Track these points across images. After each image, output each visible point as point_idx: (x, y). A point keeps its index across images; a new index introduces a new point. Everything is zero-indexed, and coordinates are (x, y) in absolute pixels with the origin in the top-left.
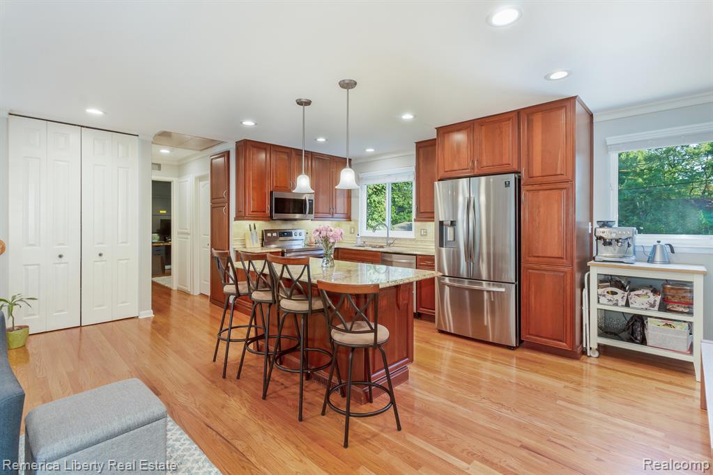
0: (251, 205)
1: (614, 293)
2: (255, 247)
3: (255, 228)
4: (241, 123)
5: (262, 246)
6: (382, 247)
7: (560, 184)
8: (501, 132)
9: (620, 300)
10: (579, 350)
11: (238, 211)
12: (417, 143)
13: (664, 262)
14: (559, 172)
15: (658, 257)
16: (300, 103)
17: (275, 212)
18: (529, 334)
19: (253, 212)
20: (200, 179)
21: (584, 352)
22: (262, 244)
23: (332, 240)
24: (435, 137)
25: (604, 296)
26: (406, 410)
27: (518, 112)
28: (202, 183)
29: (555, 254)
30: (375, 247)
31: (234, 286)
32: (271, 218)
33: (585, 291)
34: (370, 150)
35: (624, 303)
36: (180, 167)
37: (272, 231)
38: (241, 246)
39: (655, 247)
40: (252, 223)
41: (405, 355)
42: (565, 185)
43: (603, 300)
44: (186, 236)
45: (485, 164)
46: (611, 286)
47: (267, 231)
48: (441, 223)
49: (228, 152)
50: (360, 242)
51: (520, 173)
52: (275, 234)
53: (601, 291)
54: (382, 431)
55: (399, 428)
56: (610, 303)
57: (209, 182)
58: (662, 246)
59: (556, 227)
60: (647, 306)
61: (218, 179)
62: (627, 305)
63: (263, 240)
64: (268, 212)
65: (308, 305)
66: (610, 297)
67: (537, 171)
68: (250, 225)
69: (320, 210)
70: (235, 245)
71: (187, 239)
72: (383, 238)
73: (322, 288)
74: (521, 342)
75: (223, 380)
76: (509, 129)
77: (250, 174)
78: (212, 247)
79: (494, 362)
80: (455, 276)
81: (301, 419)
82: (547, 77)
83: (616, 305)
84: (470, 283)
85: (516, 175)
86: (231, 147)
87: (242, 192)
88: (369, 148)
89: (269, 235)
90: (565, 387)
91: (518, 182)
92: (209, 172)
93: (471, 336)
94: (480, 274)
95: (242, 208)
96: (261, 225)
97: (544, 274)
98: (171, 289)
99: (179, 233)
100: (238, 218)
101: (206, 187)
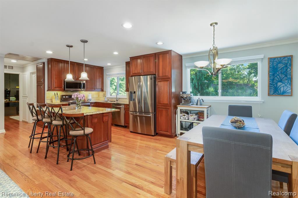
0: (55, 85)
1: (185, 115)
2: (57, 102)
3: (57, 94)
4: (46, 52)
5: (61, 102)
6: (115, 101)
7: (167, 79)
8: (150, 61)
9: (186, 117)
10: (174, 135)
11: (48, 87)
12: (126, 62)
13: (200, 105)
14: (167, 75)
15: (199, 104)
16: (68, 46)
17: (66, 88)
18: (159, 131)
19: (55, 88)
20: (32, 73)
21: (176, 136)
22: (61, 101)
23: (79, 99)
24: (130, 61)
25: (182, 116)
26: (101, 158)
27: (155, 54)
28: (34, 75)
29: (166, 103)
30: (112, 102)
31: (36, 117)
32: (64, 90)
33: (177, 115)
34: (109, 64)
35: (187, 119)
36: (23, 68)
37: (65, 96)
38: (50, 102)
39: (198, 100)
40: (56, 92)
41: (107, 139)
42: (168, 80)
43: (182, 118)
44: (26, 98)
45: (145, 71)
46: (184, 113)
47: (63, 96)
48: (131, 92)
49: (44, 63)
50: (106, 100)
51: (156, 75)
52: (67, 97)
53: (181, 115)
54: (88, 165)
55: (95, 163)
56: (184, 119)
57: (36, 75)
58: (200, 100)
59: (166, 93)
60: (193, 119)
61: (40, 73)
62: (188, 119)
63: (61, 99)
64: (63, 87)
65: (62, 122)
66: (183, 117)
67: (161, 75)
68: (55, 93)
69: (89, 87)
70: (47, 101)
71: (26, 99)
72: (115, 98)
73: (64, 115)
74: (156, 134)
75: (30, 154)
76: (152, 59)
77: (54, 72)
78: (37, 102)
79: (141, 140)
80: (141, 112)
81: (57, 164)
82: (156, 43)
83: (185, 119)
84: (145, 114)
85: (154, 76)
86: (45, 61)
87: (50, 80)
88: (108, 63)
89: (64, 97)
90: (163, 147)
91: (155, 78)
92: (36, 71)
93: (146, 134)
94: (149, 111)
95: (50, 86)
96: (60, 93)
97: (163, 110)
98: (19, 121)
99: (23, 97)
100: (48, 90)
101: (34, 77)
